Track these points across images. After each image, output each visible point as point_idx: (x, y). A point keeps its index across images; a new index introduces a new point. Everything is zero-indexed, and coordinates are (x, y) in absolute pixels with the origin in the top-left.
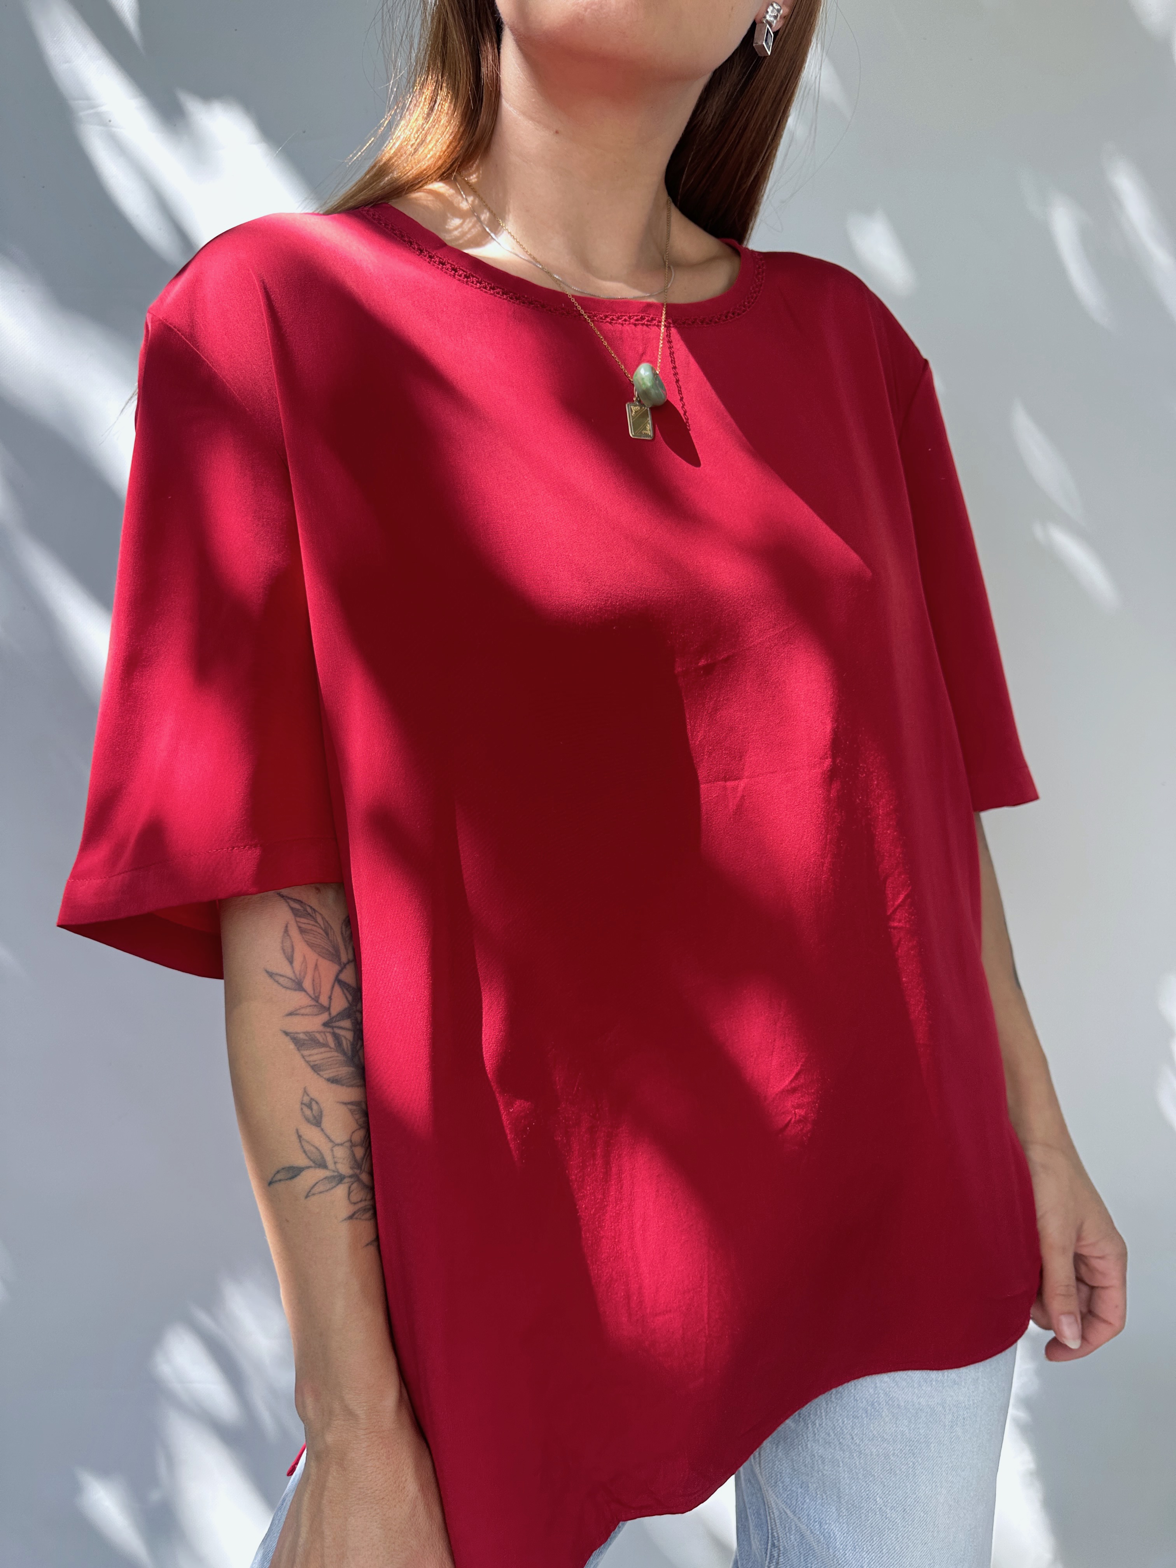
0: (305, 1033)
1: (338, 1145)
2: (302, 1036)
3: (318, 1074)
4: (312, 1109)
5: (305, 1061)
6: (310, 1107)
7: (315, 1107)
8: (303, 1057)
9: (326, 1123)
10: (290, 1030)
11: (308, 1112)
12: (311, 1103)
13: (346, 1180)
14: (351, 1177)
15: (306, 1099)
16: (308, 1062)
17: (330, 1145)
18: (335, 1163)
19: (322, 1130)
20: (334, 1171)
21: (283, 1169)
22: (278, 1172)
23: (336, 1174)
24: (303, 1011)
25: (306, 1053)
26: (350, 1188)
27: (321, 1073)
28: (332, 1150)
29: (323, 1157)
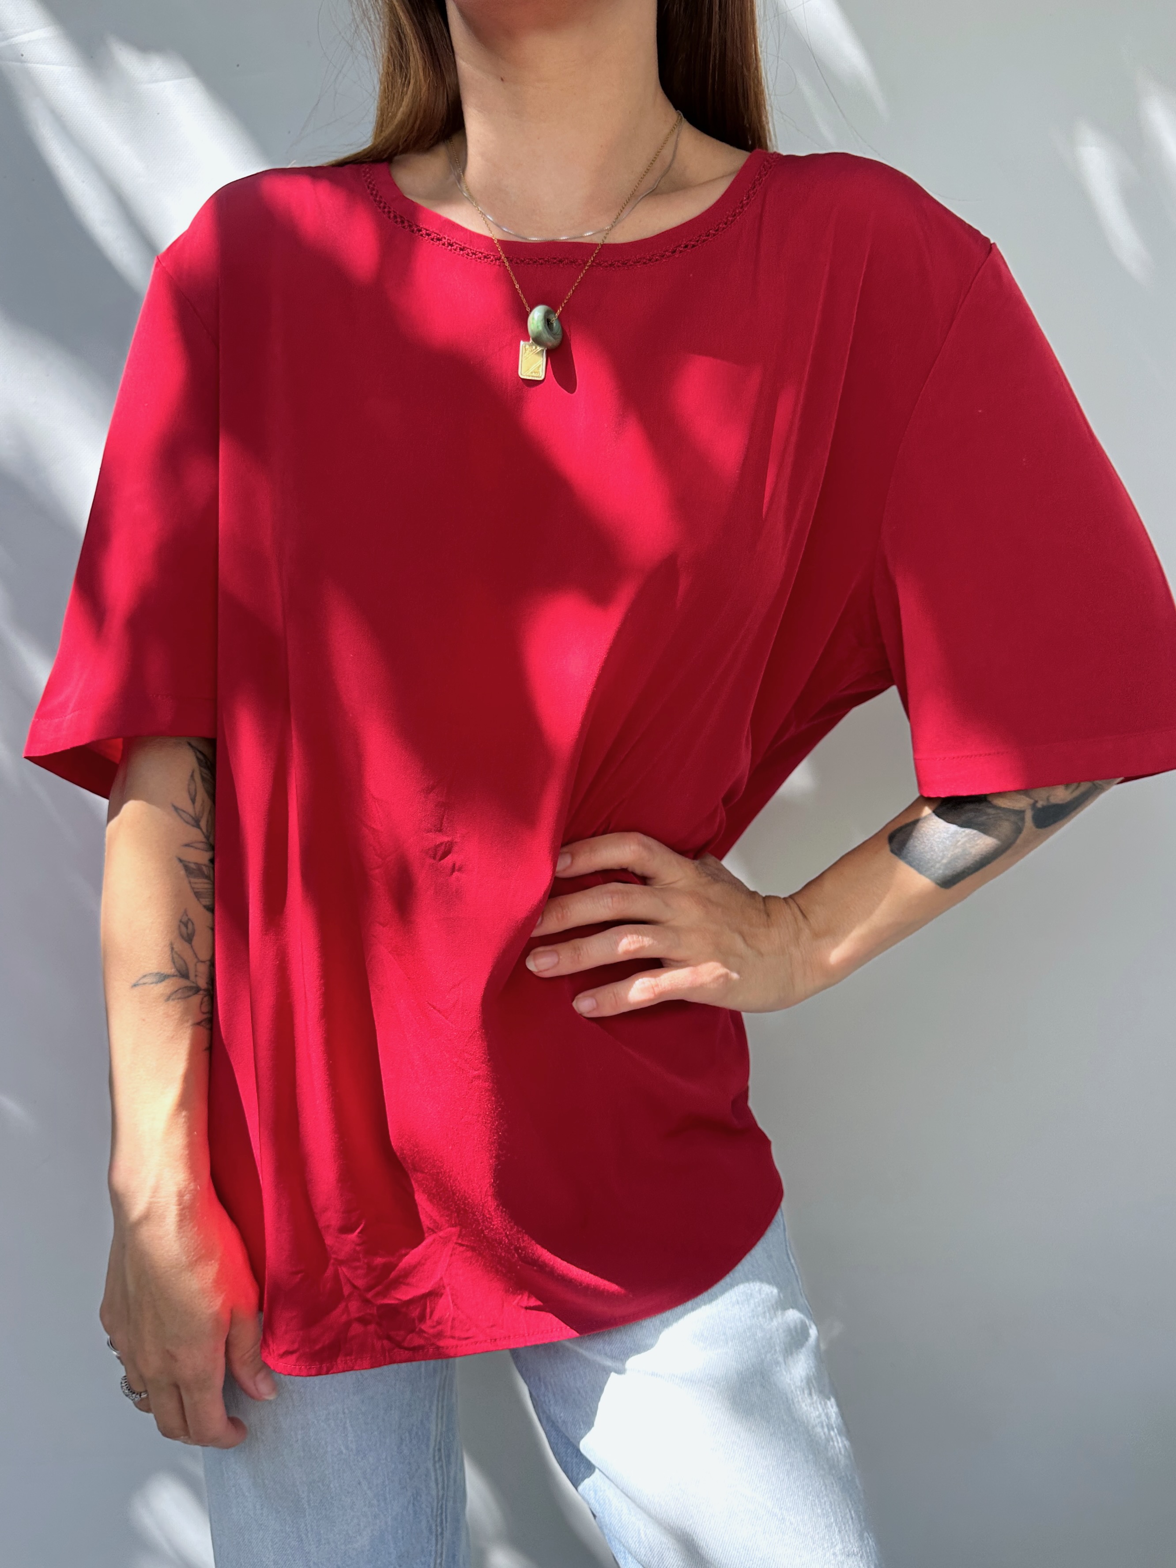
0: (196, 864)
1: (202, 962)
2: (193, 866)
3: (198, 900)
4: (187, 928)
5: (191, 886)
6: (186, 925)
7: (190, 926)
8: (190, 883)
9: (196, 941)
10: (184, 858)
11: (183, 929)
12: (188, 922)
13: (201, 992)
14: (205, 990)
15: (185, 919)
16: (193, 888)
17: (195, 960)
18: (196, 976)
19: (192, 947)
20: (193, 982)
21: (150, 974)
22: (144, 976)
23: (194, 985)
24: (196, 845)
25: (193, 880)
26: (202, 999)
27: (201, 900)
28: (196, 965)
29: (187, 969)
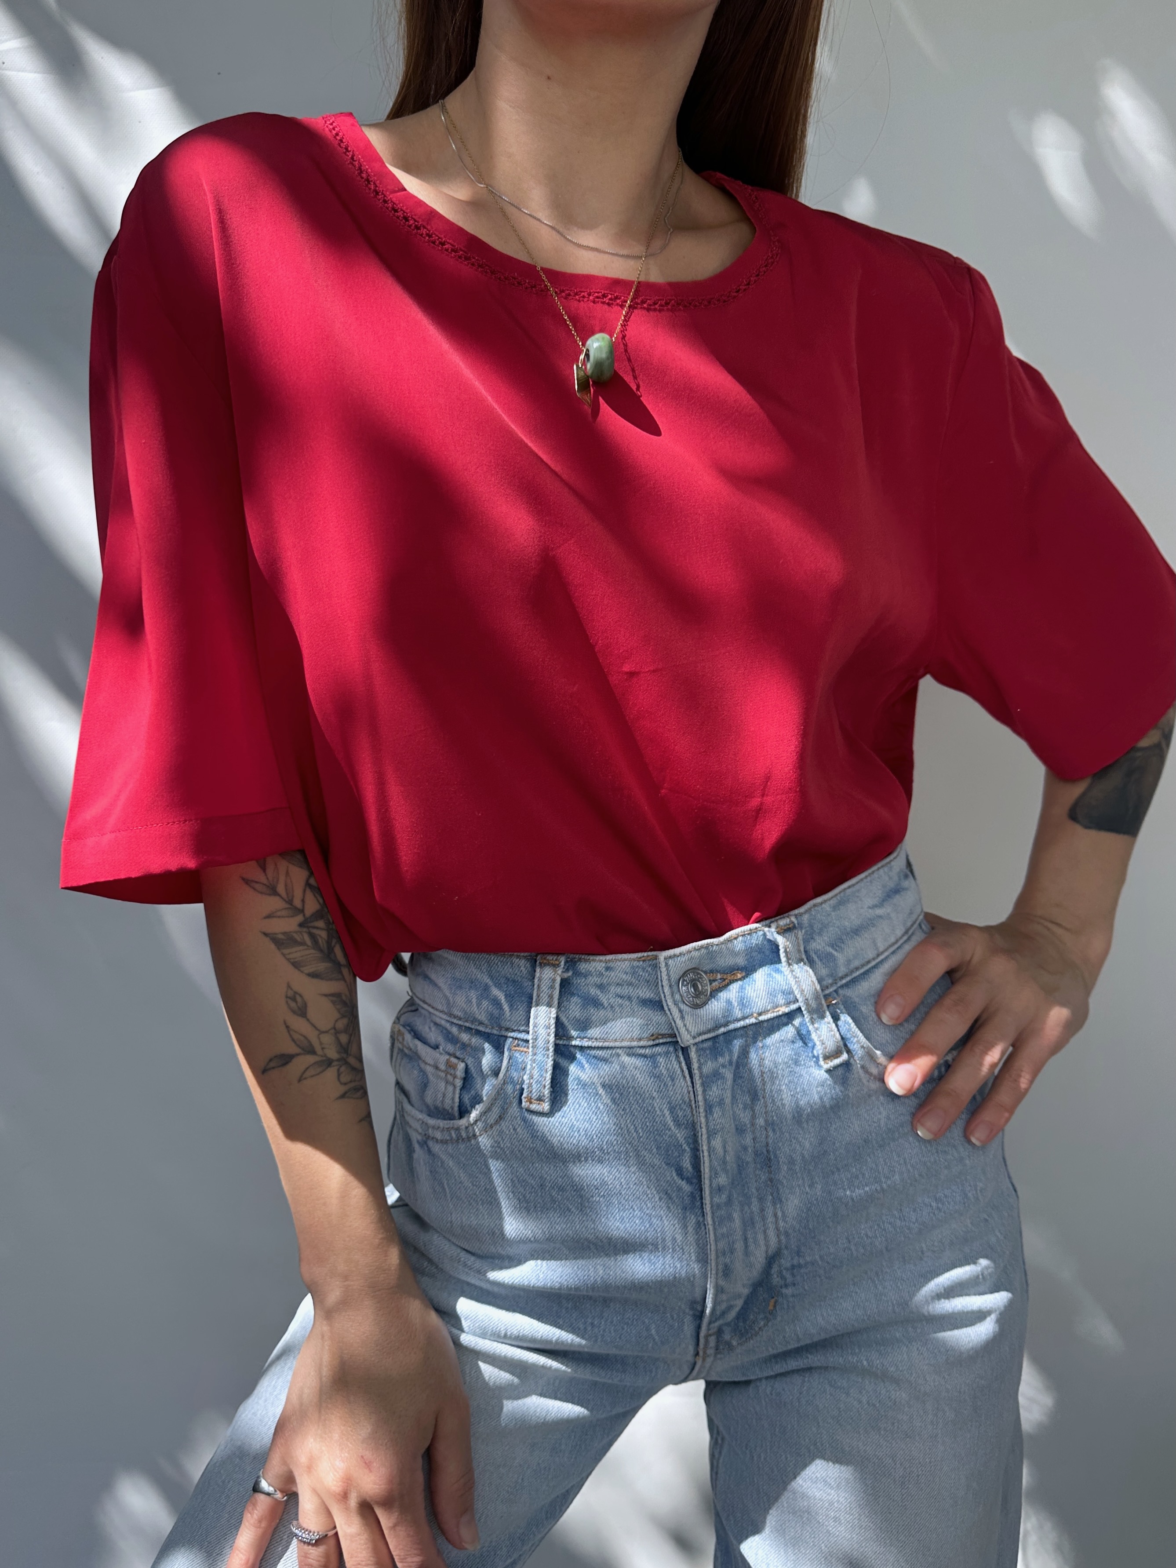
1: (324, 1032)
13: (334, 1064)
21: (276, 1057)
22: (271, 1060)
29: (311, 1045)
